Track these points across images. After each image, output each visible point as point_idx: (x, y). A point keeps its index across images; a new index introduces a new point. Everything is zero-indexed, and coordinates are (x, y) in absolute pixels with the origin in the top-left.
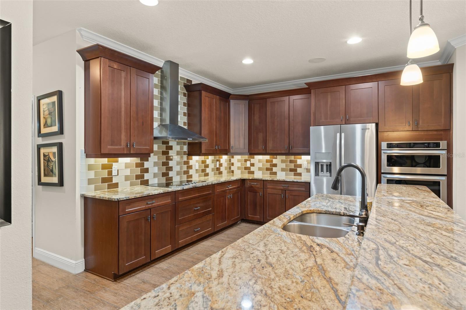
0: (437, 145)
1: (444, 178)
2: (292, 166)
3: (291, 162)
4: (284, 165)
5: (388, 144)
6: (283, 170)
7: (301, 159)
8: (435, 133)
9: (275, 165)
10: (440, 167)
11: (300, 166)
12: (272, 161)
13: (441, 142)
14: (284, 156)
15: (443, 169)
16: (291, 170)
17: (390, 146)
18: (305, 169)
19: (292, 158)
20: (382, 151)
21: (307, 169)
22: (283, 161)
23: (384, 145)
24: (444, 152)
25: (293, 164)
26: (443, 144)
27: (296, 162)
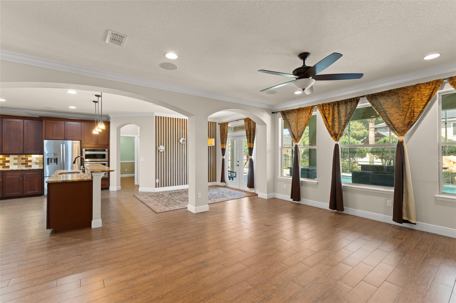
0: (105, 150)
1: (107, 162)
2: (24, 161)
3: (22, 159)
4: (16, 161)
5: (85, 150)
6: (15, 164)
7: (31, 157)
8: (104, 146)
9: (8, 162)
10: (105, 158)
11: (31, 161)
12: (5, 159)
13: (106, 149)
14: (17, 156)
15: (106, 159)
16: (22, 164)
17: (86, 150)
18: (34, 163)
19: (24, 156)
20: (83, 153)
21: (36, 163)
22: (15, 159)
23: (84, 150)
24: (107, 153)
25: (25, 160)
26: (107, 150)
27: (27, 159)
